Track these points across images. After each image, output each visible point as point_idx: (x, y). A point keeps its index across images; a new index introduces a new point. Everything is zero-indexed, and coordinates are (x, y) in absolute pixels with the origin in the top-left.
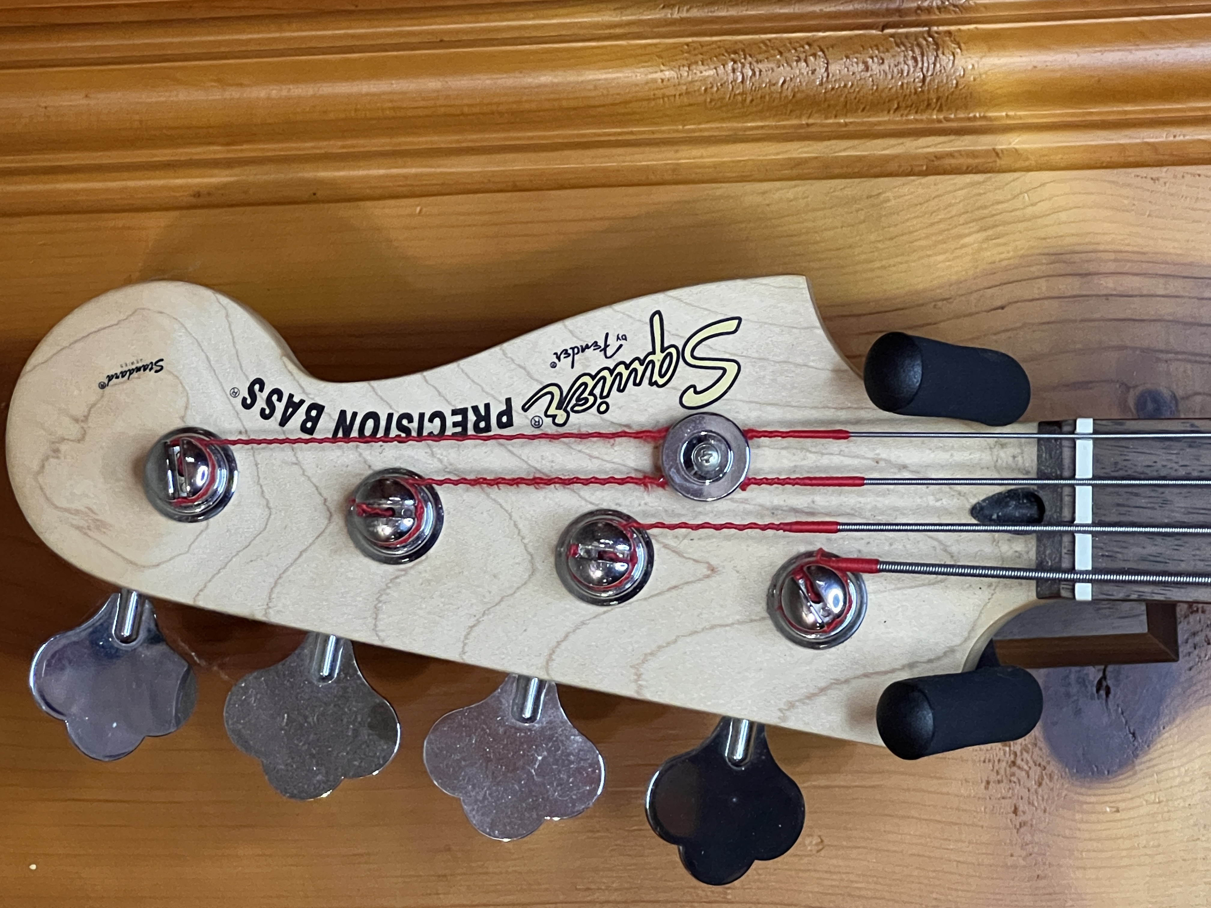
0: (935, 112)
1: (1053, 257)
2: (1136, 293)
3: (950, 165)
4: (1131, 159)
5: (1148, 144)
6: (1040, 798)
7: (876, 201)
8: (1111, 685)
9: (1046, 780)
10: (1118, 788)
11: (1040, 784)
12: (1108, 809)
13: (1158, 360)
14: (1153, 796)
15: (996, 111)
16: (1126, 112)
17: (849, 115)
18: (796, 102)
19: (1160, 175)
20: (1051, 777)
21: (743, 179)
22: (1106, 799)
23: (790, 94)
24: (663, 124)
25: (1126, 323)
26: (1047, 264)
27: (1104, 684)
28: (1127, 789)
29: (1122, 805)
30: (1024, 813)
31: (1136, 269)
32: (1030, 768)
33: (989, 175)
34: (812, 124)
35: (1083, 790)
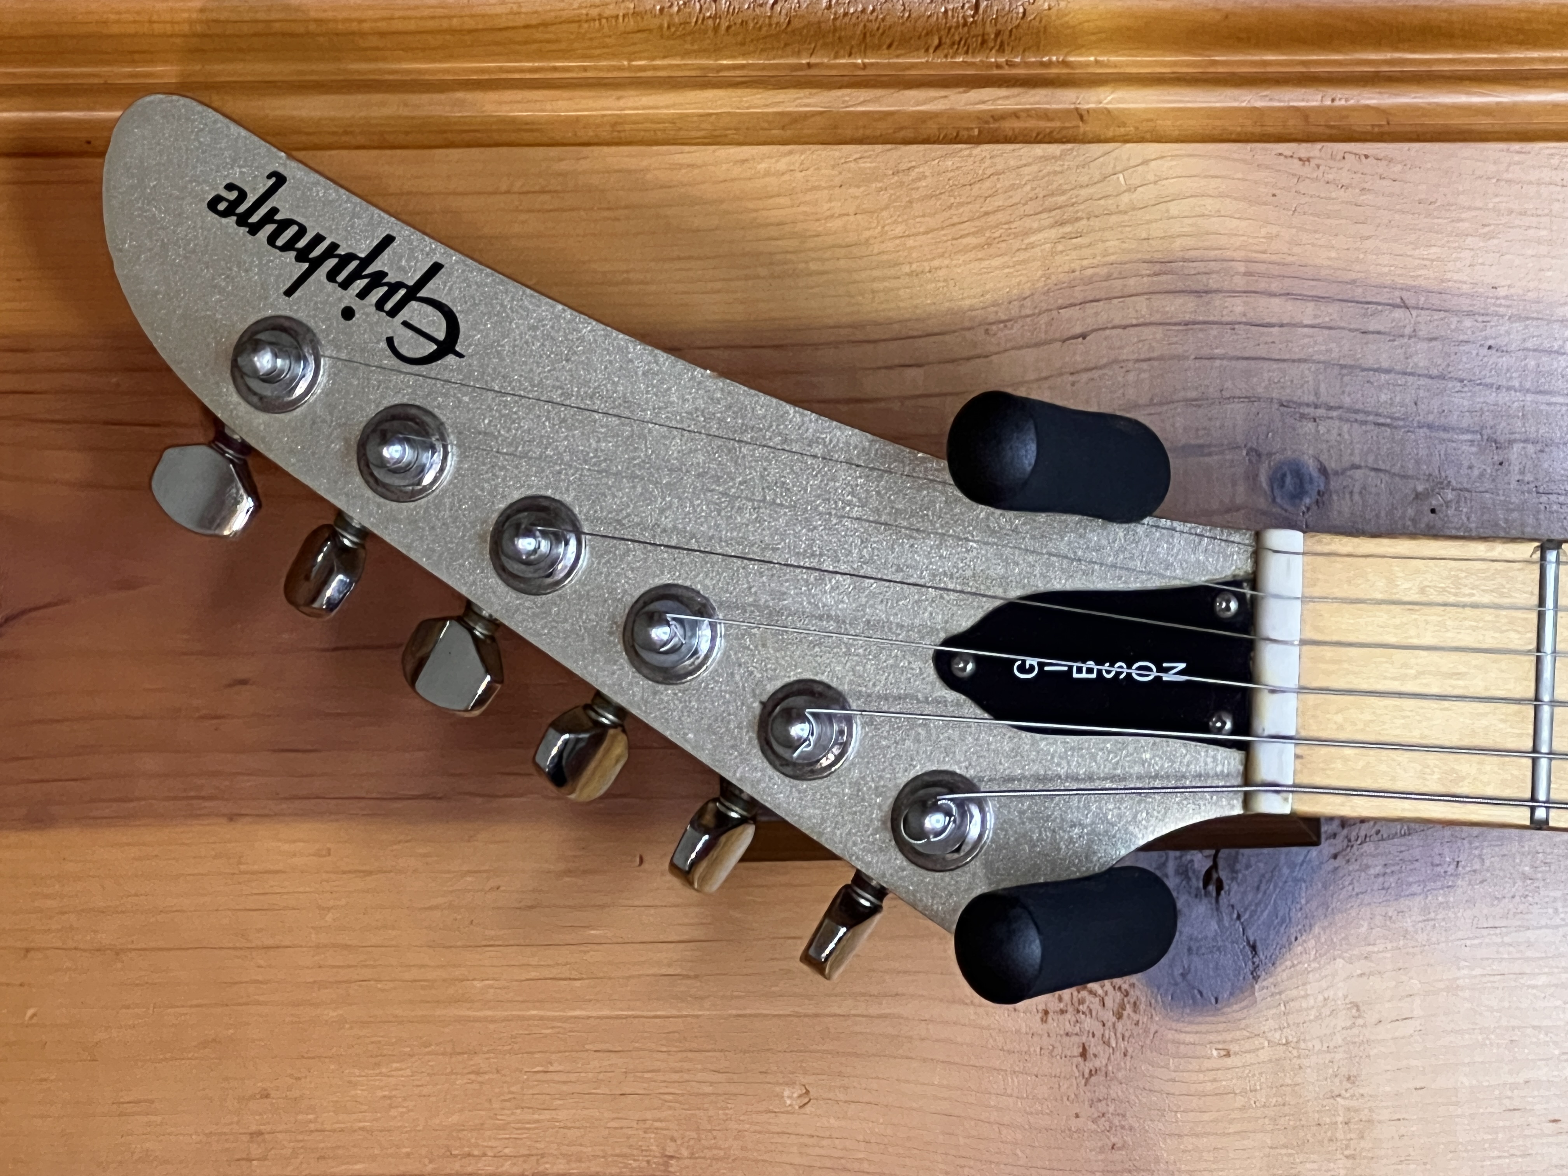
0: (994, 51)
1: (1157, 267)
2: (1274, 320)
3: (1013, 129)
4: (1270, 130)
5: (1297, 109)
6: (1119, 1036)
7: (907, 179)
8: (1224, 878)
9: (1129, 1009)
10: (1228, 1022)
11: (1120, 1017)
13: (1303, 416)
14: (1277, 1035)
15: (1081, 55)
16: (1265, 63)
17: (869, 53)
18: (793, 31)
19: (1311, 155)
21: (715, 139)
22: (1212, 1037)
23: (783, 19)
24: (599, 57)
25: (1262, 364)
26: (1149, 276)
27: (1215, 876)
28: (1243, 1024)
29: (1234, 1048)
30: (1095, 1056)
31: (1275, 286)
32: (1106, 993)
33: (1069, 146)
34: (816, 65)
35: (1180, 1026)
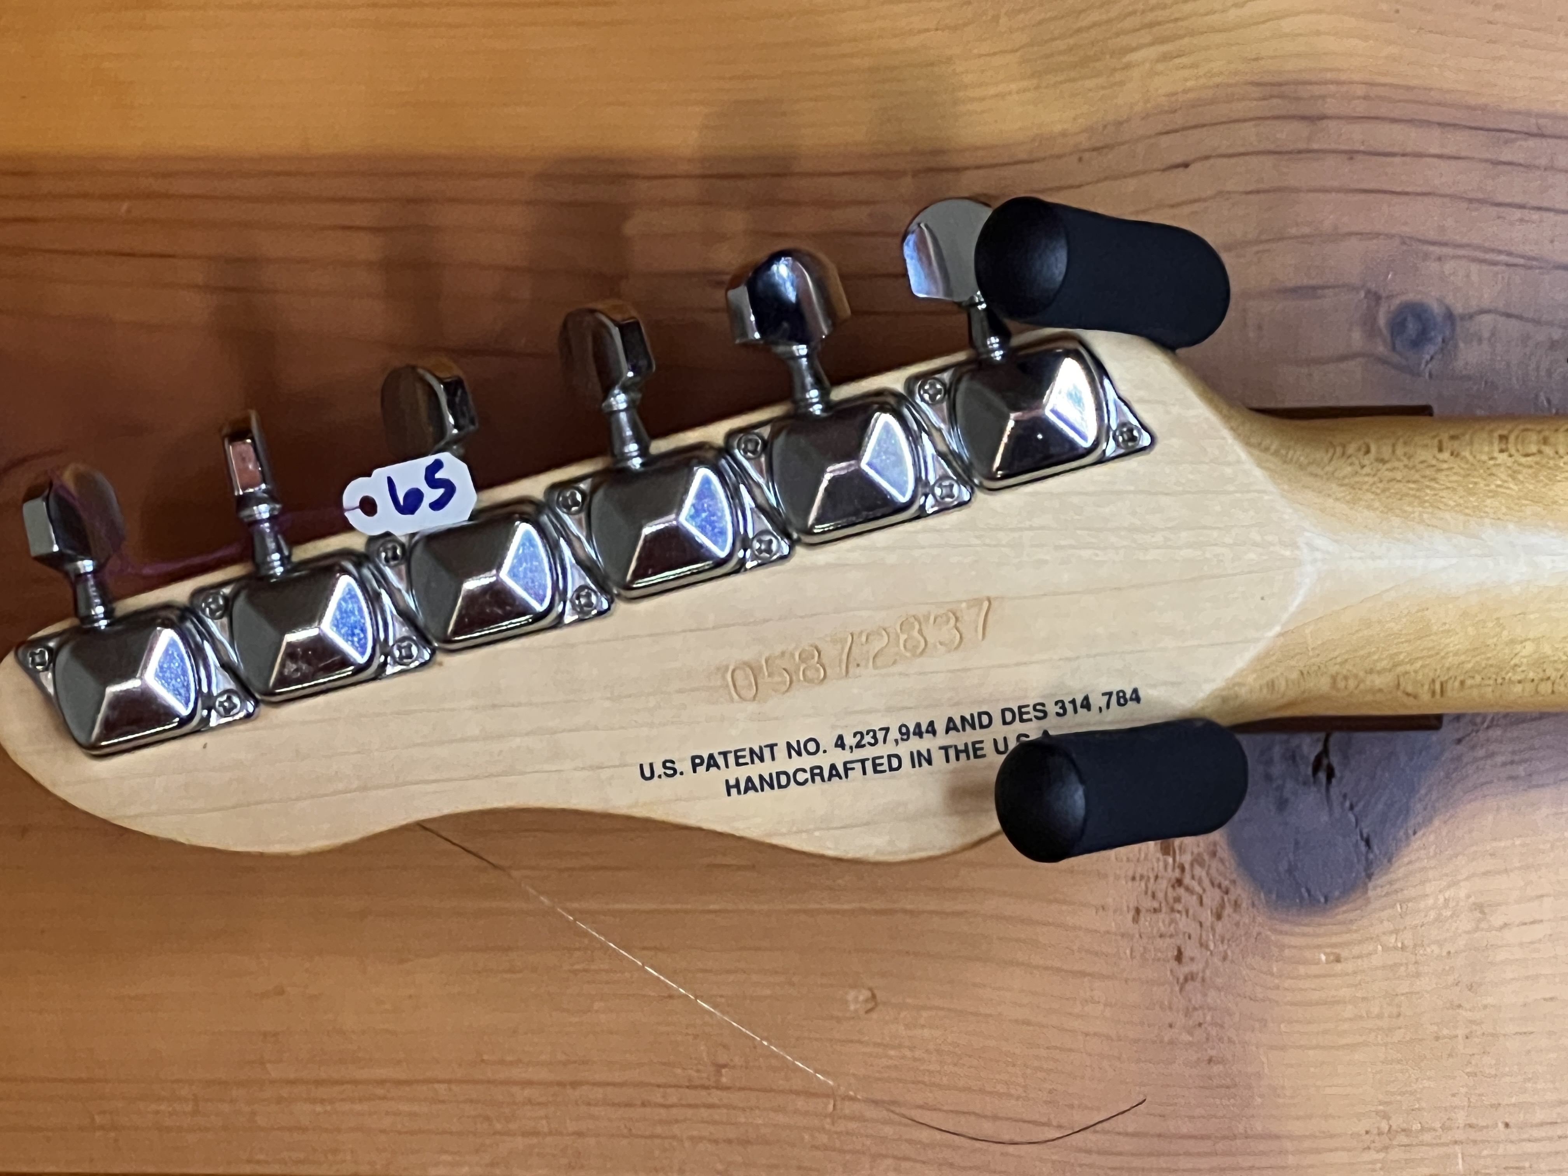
1: (1268, 89)
2: (1396, 149)
6: (1217, 937)
8: (1335, 764)
9: (1228, 910)
10: (1340, 923)
11: (1219, 917)
12: (1323, 958)
13: (1427, 256)
14: (1393, 939)
20: (1236, 905)
22: (1320, 940)
25: (1381, 197)
26: (1260, 99)
27: (1325, 762)
28: (1353, 926)
29: (1344, 953)
30: (1192, 959)
31: (1396, 112)
32: (1204, 890)
35: (1286, 927)
